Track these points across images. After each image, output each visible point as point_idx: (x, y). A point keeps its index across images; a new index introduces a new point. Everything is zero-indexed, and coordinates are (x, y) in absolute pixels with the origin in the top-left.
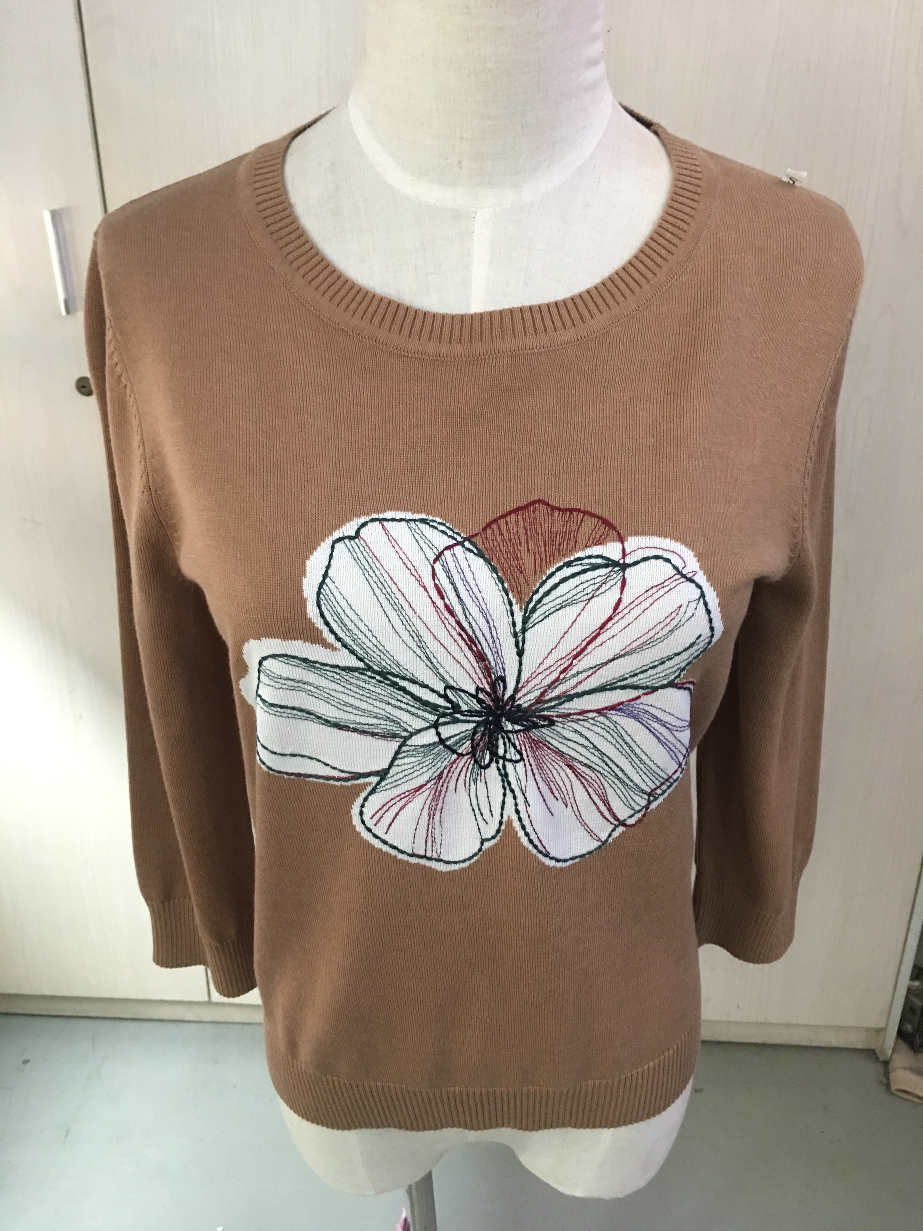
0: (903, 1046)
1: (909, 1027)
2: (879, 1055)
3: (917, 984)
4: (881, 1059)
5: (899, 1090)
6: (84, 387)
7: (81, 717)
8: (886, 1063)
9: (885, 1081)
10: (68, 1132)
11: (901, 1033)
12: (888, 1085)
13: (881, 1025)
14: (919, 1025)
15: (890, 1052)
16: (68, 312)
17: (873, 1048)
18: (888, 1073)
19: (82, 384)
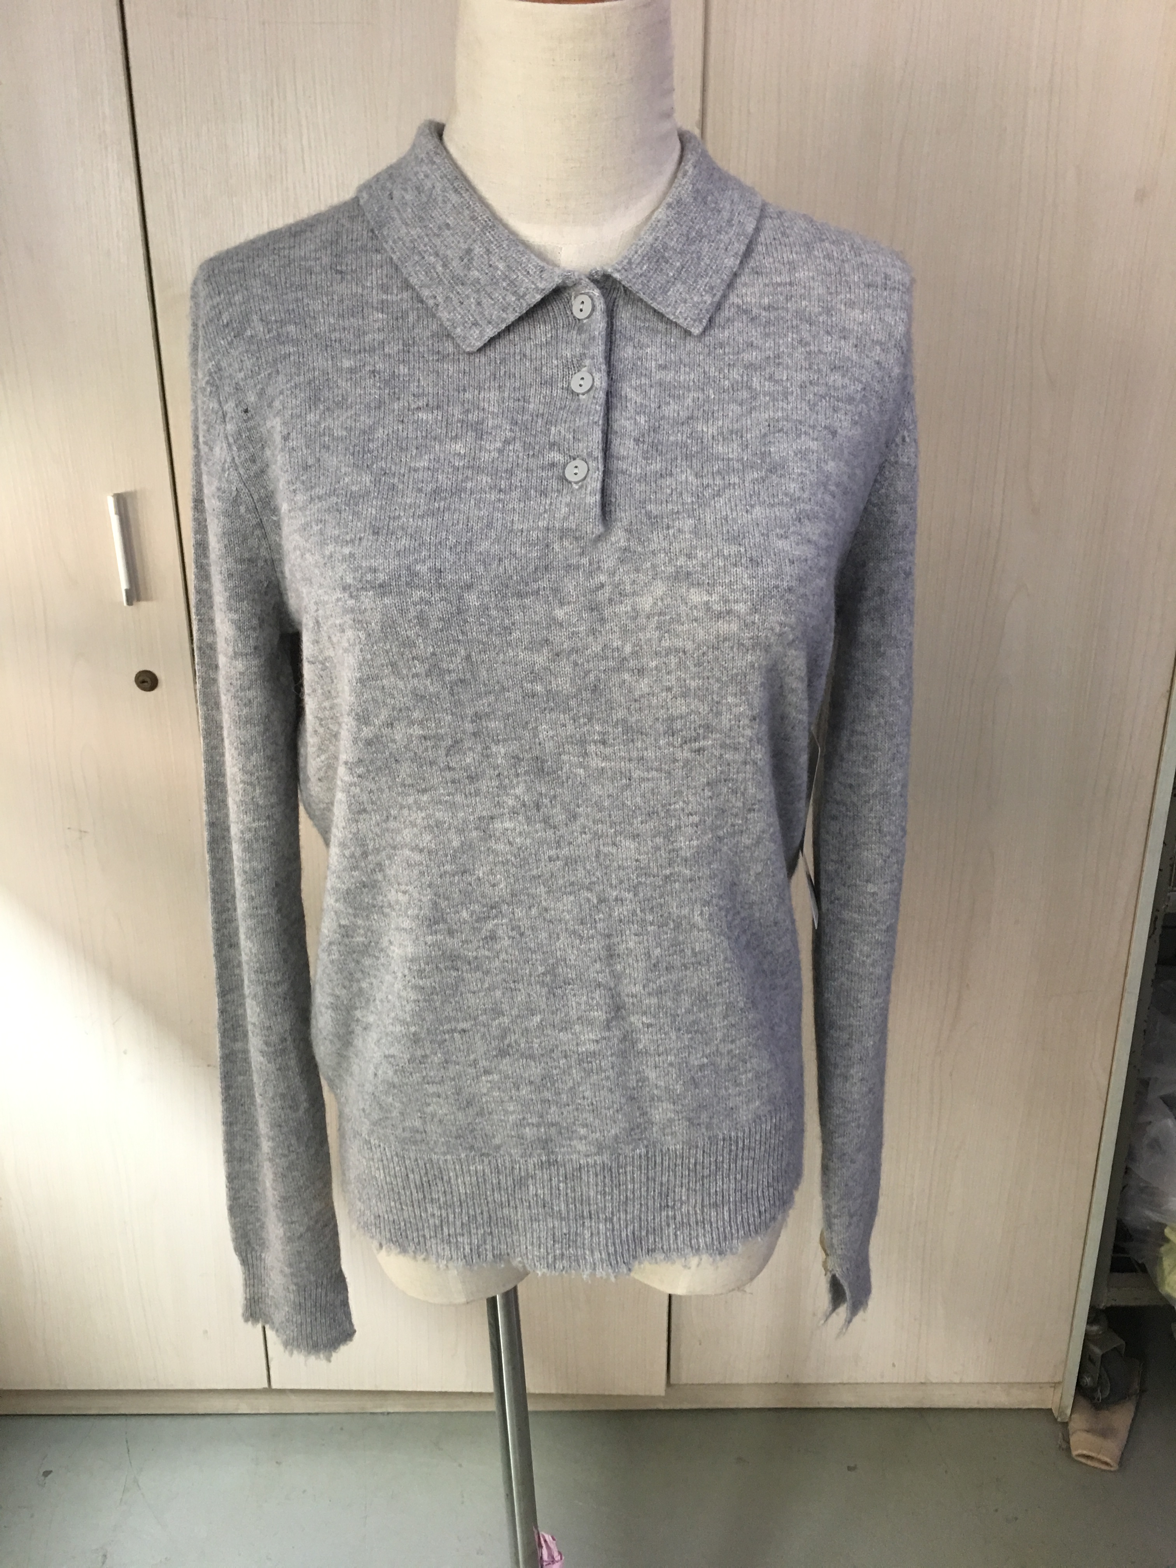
0: (1083, 1402)
1: (1088, 1380)
2: (1056, 1414)
3: (1095, 1328)
4: (1059, 1420)
5: (1079, 1455)
6: (143, 682)
7: (125, 1053)
8: (1065, 1424)
9: (1064, 1446)
10: (105, 1556)
11: (1080, 1388)
12: (1068, 1449)
13: (1058, 1379)
14: (1100, 1377)
15: (1069, 1412)
16: (130, 602)
17: (1049, 1407)
18: (1068, 1435)
19: (141, 679)
